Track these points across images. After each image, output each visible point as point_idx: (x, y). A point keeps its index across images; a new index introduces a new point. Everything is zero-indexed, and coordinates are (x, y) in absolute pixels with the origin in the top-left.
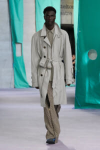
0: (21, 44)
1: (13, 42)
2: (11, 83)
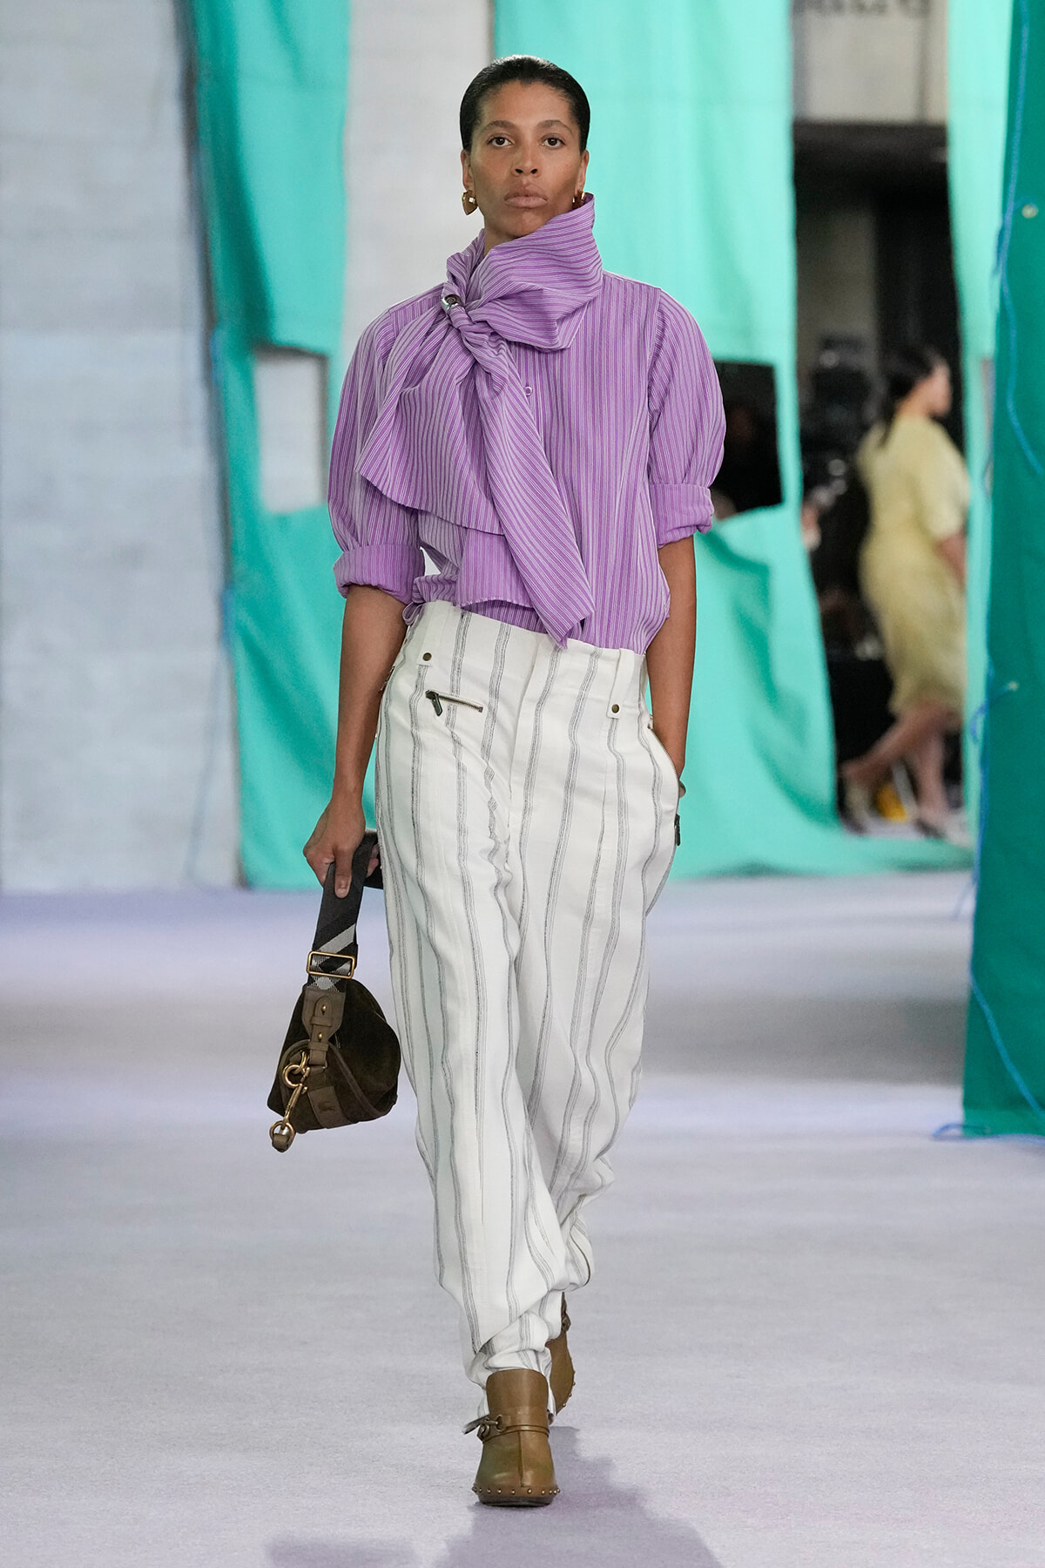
0: (321, 359)
1: (223, 337)
2: (196, 830)
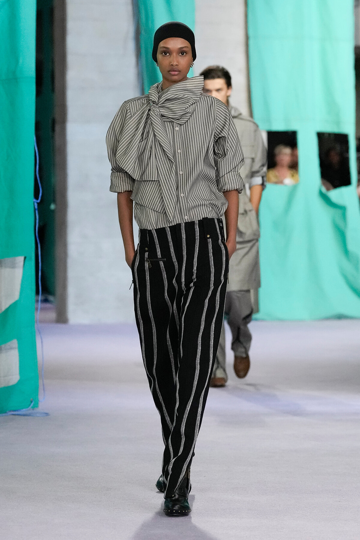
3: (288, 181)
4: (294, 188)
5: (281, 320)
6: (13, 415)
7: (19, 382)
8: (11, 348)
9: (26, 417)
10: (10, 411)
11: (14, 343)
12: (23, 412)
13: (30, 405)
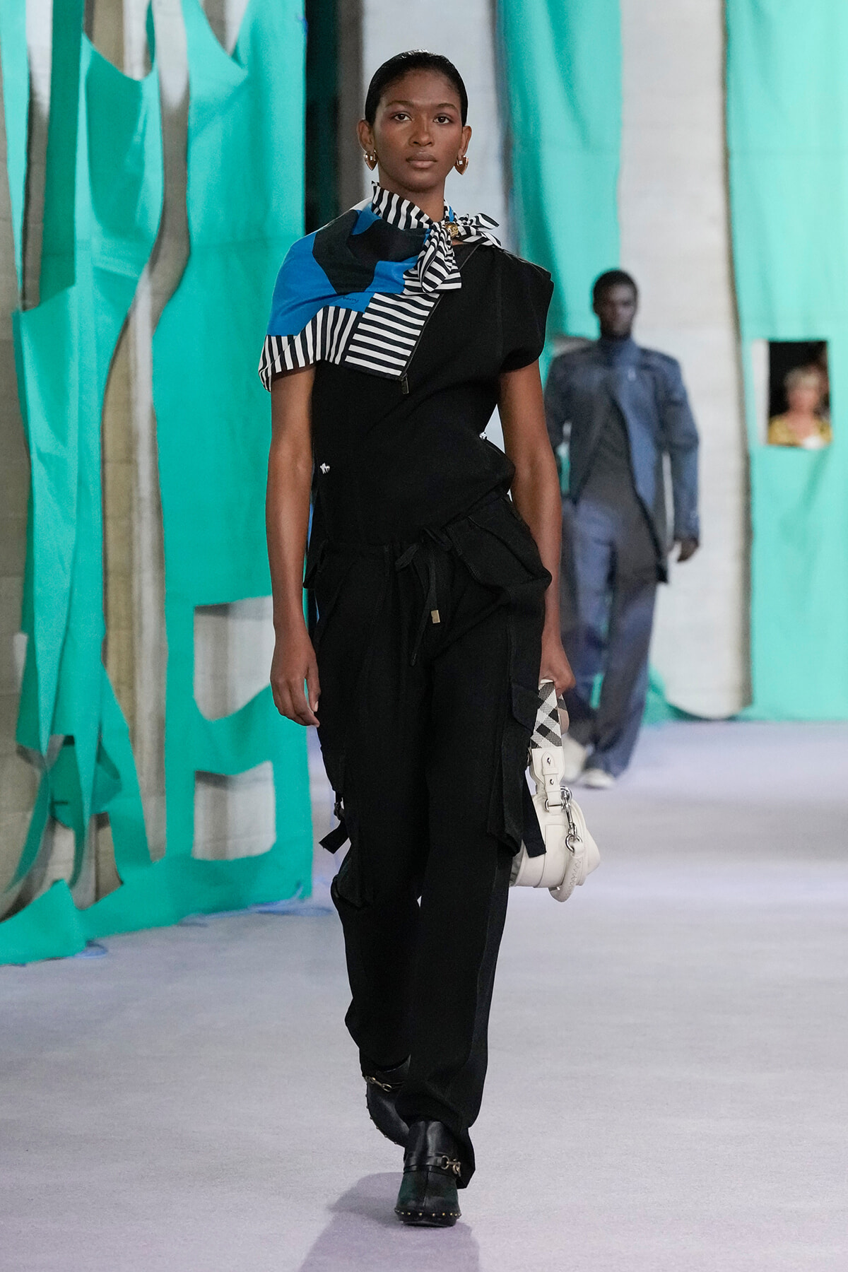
3: (813, 442)
4: (822, 456)
5: (798, 721)
6: (261, 912)
7: (275, 848)
8: (257, 780)
9: (286, 917)
10: (257, 904)
11: (266, 770)
12: (282, 905)
13: (294, 893)
